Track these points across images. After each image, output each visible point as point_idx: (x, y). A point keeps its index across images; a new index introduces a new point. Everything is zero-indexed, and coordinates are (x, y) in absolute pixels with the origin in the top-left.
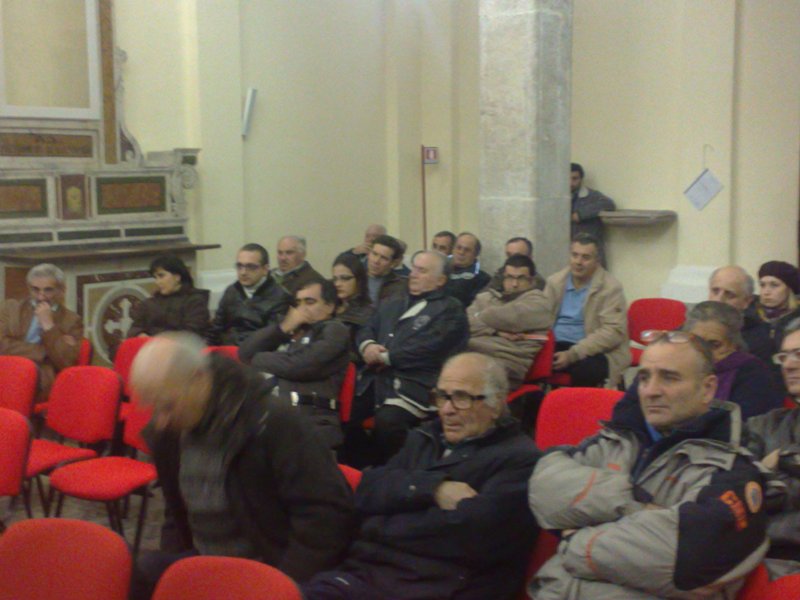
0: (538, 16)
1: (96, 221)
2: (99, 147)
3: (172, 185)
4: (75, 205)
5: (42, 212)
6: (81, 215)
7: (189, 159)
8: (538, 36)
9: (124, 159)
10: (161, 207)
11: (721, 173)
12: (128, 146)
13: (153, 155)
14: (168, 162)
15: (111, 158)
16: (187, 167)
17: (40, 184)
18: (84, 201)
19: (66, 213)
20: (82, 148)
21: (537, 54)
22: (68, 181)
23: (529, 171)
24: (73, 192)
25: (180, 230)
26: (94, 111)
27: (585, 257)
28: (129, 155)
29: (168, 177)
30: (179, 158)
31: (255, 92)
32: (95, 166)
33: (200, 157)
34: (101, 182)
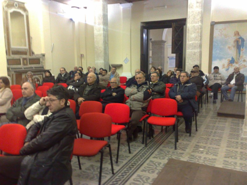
0: (104, 33)
1: (29, 66)
2: (28, 53)
3: (41, 60)
4: (25, 63)
5: (20, 64)
6: (27, 65)
7: (44, 55)
8: (103, 36)
9: (32, 55)
10: (39, 63)
11: (129, 58)
12: (33, 53)
13: (37, 55)
14: (40, 56)
15: (30, 55)
16: (43, 57)
17: (20, 60)
18: (27, 62)
19: (24, 64)
20: (25, 53)
21: (104, 39)
22: (24, 59)
23: (103, 57)
24: (25, 61)
25: (43, 67)
26: (27, 47)
27: (114, 70)
28: (33, 55)
29: (40, 59)
30: (42, 55)
31: (53, 44)
32: (28, 56)
33: (46, 56)
34: (30, 59)
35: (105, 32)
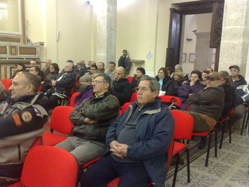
0: (108, 15)
1: (19, 56)
2: (22, 41)
3: (38, 50)
5: (6, 53)
6: (16, 54)
7: (42, 44)
8: (108, 19)
9: (27, 43)
10: (35, 54)
11: (153, 53)
12: (29, 41)
13: (35, 43)
14: (37, 45)
15: (24, 43)
16: (42, 46)
17: (5, 47)
18: (16, 51)
20: (18, 40)
21: (108, 23)
23: (106, 49)
24: (13, 49)
25: (39, 59)
26: (20, 33)
28: (29, 43)
29: (37, 48)
30: (40, 44)
31: (59, 32)
32: (21, 44)
33: (45, 44)
34: (20, 48)
35: (110, 14)
